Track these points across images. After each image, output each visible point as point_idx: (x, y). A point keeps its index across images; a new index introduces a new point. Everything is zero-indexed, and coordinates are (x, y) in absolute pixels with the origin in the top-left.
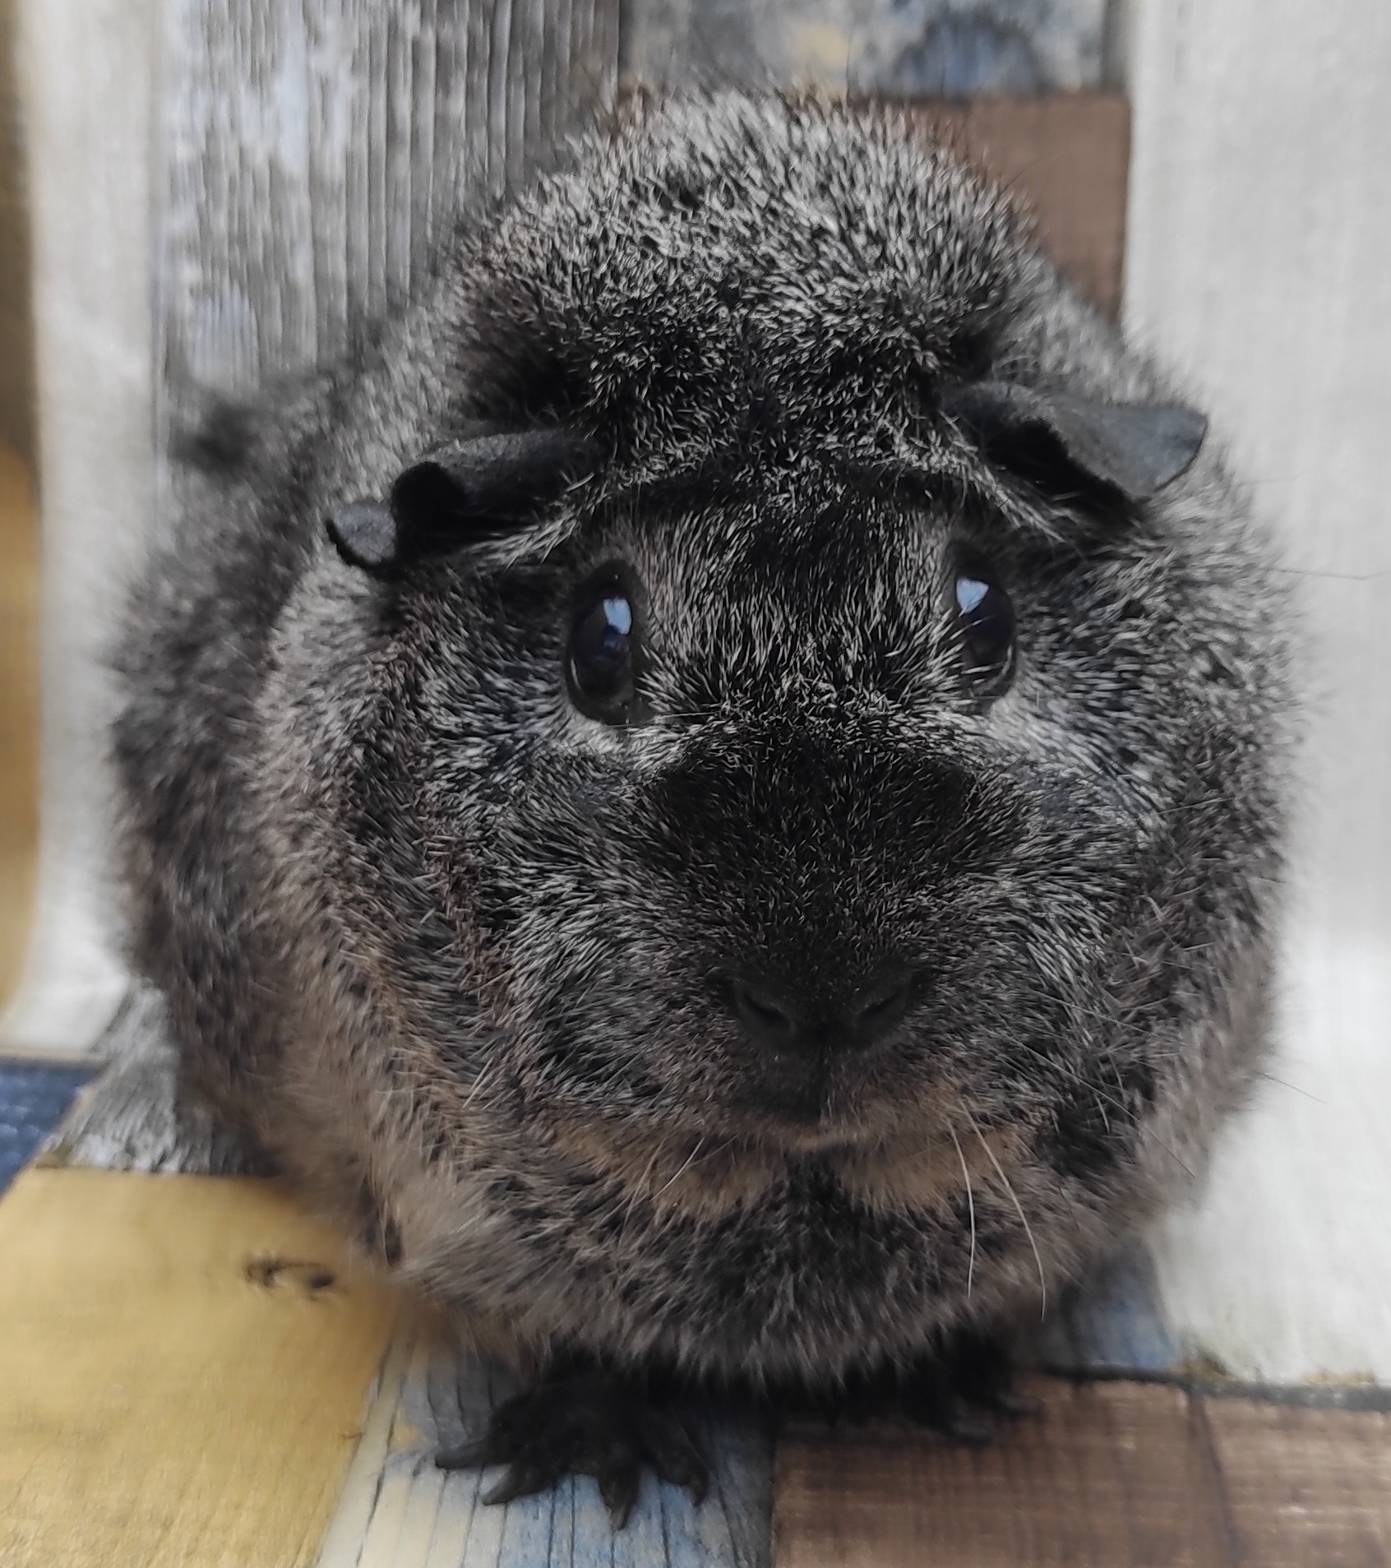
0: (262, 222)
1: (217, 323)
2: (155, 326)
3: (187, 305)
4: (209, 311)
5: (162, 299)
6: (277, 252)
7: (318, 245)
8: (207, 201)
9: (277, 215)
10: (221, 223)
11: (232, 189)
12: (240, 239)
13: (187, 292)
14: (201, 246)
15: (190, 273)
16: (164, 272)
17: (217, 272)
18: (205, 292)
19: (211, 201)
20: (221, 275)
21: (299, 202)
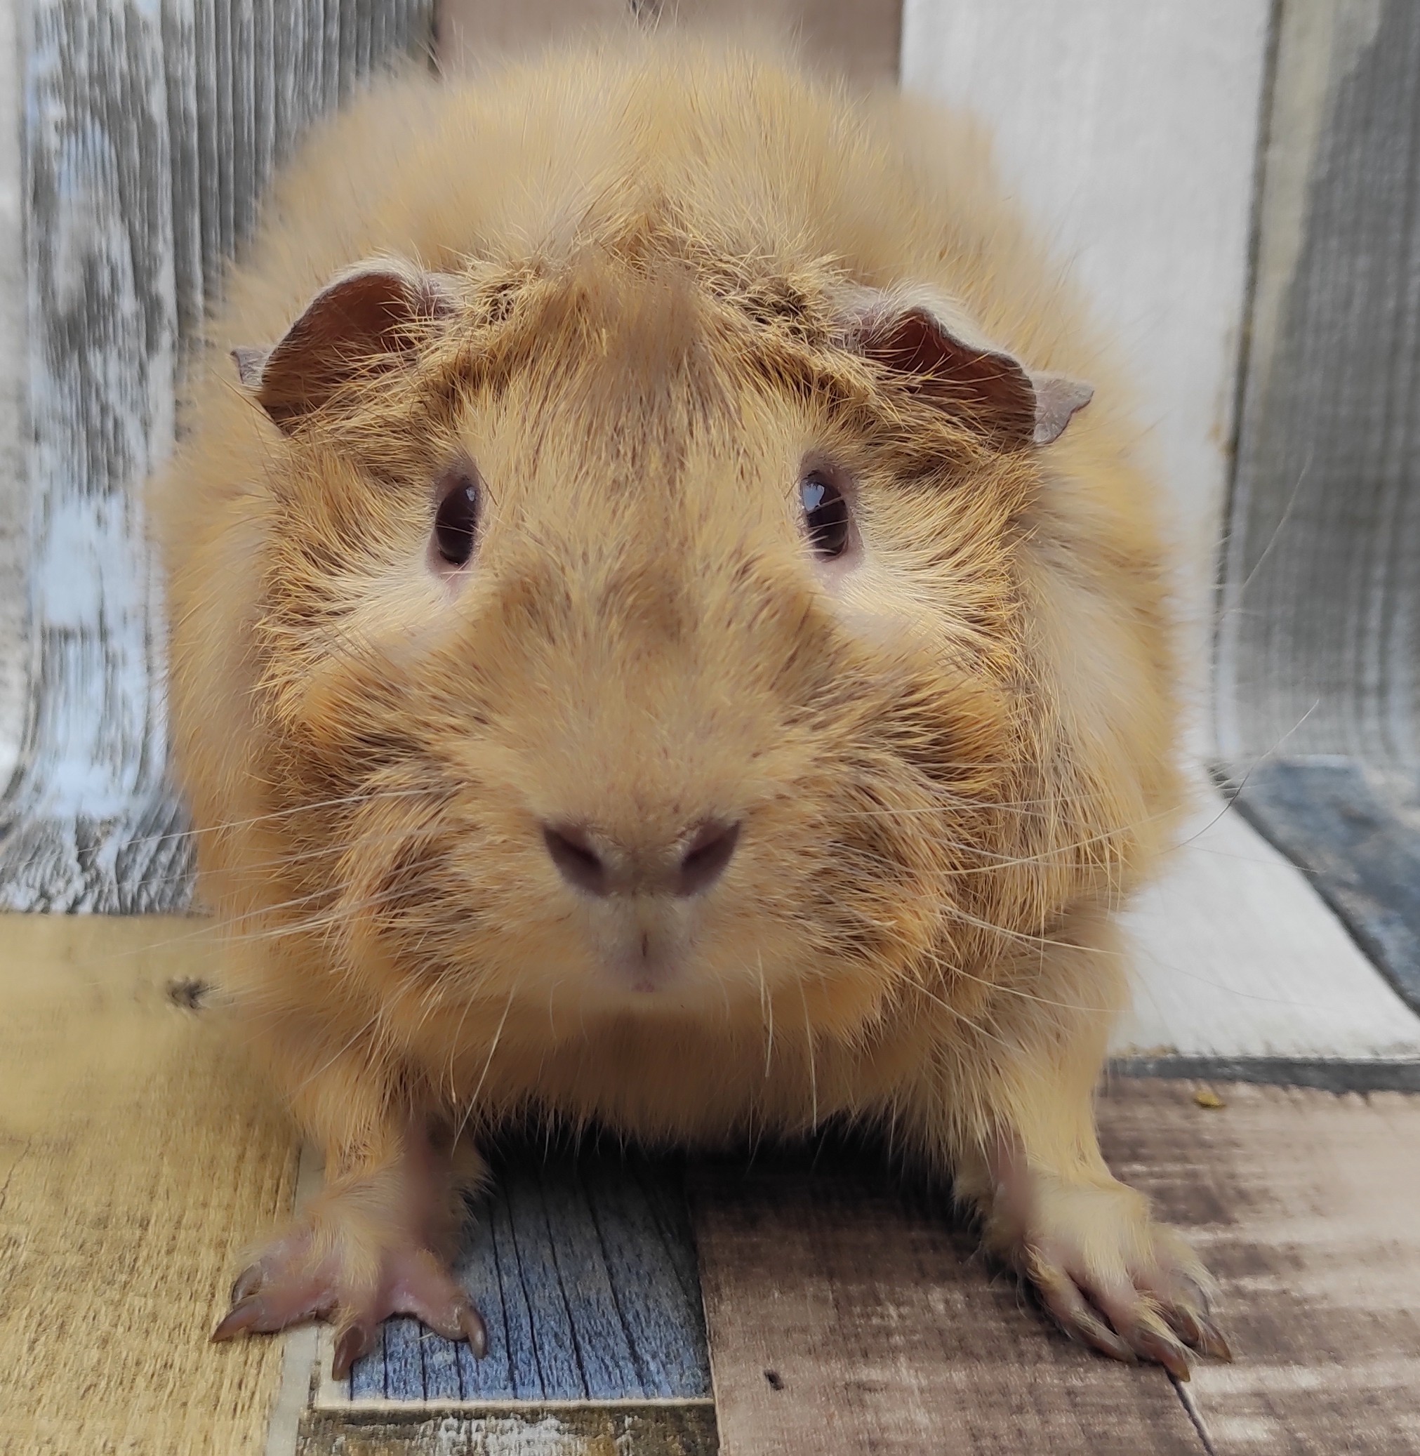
0: (121, 62)
1: (80, 157)
2: (24, 159)
3: (52, 140)
4: (72, 145)
5: (30, 136)
6: (134, 91)
7: (170, 82)
8: (69, 45)
9: (134, 56)
10: (82, 64)
11: (91, 33)
12: (100, 78)
13: (52, 128)
14: (65, 85)
15: (55, 111)
16: (31, 111)
17: (80, 110)
18: (70, 127)
19: (72, 45)
20: (83, 112)
21: (153, 44)
